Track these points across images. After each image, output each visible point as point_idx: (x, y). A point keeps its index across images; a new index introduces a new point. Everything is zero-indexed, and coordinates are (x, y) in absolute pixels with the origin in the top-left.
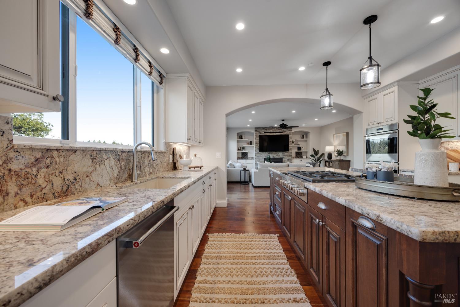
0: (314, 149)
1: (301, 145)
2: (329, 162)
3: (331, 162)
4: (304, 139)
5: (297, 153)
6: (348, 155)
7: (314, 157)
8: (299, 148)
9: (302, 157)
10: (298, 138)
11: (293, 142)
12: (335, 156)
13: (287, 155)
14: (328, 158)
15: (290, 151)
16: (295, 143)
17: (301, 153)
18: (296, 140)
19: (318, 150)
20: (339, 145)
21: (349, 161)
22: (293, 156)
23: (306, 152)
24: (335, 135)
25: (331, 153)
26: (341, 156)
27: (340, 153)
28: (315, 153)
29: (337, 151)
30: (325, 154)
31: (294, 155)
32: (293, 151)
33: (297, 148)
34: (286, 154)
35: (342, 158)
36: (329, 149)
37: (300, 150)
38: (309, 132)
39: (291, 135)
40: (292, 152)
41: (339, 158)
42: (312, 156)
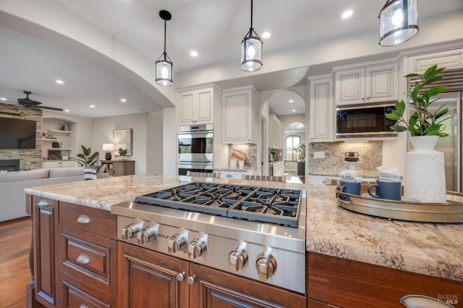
0: (83, 147)
1: (58, 140)
2: (109, 164)
3: (112, 163)
4: (65, 132)
5: (50, 152)
6: (132, 155)
7: (84, 158)
8: (55, 145)
9: (60, 158)
10: (54, 129)
11: (44, 135)
12: (114, 156)
13: (30, 155)
14: (106, 159)
15: (37, 148)
16: (47, 136)
17: (59, 152)
18: (49, 131)
19: (89, 149)
20: (121, 143)
21: (134, 161)
22: (43, 156)
23: (69, 151)
24: (115, 131)
25: (110, 152)
26: (124, 156)
27: (123, 153)
28: (84, 152)
29: (119, 150)
30: (99, 153)
31: (45, 154)
32: (45, 148)
33: (51, 144)
34: (28, 153)
35: (125, 158)
36: (107, 147)
37: (58, 147)
38: (75, 123)
39: (40, 122)
40: (43, 150)
41: (121, 158)
42: (79, 156)
